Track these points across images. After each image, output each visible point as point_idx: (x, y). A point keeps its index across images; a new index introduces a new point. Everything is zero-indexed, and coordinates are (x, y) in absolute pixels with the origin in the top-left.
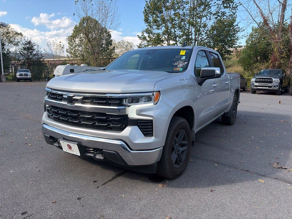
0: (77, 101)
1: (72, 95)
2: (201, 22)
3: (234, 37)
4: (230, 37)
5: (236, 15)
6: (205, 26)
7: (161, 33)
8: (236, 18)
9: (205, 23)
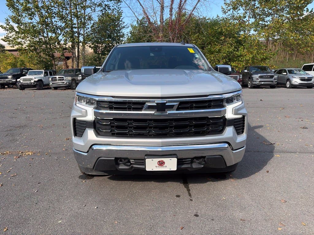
0: (171, 107)
1: (165, 102)
2: (85, 13)
3: (120, 33)
4: (116, 33)
5: (122, 11)
6: (90, 18)
7: (34, 22)
8: (122, 13)
9: (90, 15)
